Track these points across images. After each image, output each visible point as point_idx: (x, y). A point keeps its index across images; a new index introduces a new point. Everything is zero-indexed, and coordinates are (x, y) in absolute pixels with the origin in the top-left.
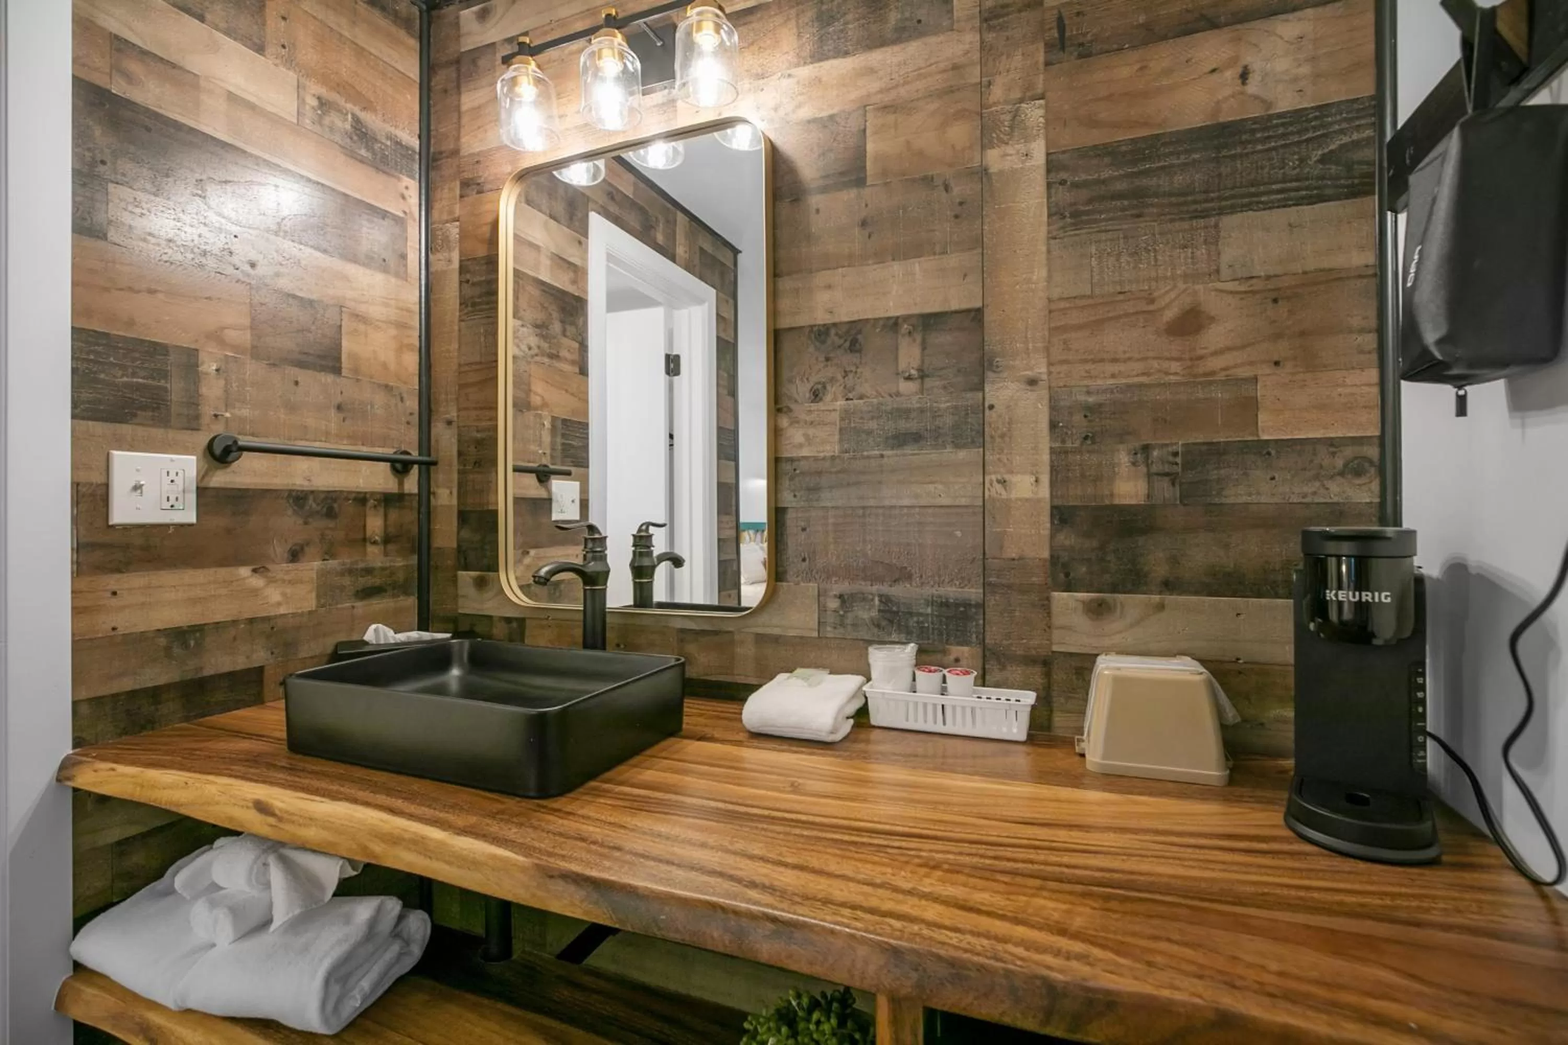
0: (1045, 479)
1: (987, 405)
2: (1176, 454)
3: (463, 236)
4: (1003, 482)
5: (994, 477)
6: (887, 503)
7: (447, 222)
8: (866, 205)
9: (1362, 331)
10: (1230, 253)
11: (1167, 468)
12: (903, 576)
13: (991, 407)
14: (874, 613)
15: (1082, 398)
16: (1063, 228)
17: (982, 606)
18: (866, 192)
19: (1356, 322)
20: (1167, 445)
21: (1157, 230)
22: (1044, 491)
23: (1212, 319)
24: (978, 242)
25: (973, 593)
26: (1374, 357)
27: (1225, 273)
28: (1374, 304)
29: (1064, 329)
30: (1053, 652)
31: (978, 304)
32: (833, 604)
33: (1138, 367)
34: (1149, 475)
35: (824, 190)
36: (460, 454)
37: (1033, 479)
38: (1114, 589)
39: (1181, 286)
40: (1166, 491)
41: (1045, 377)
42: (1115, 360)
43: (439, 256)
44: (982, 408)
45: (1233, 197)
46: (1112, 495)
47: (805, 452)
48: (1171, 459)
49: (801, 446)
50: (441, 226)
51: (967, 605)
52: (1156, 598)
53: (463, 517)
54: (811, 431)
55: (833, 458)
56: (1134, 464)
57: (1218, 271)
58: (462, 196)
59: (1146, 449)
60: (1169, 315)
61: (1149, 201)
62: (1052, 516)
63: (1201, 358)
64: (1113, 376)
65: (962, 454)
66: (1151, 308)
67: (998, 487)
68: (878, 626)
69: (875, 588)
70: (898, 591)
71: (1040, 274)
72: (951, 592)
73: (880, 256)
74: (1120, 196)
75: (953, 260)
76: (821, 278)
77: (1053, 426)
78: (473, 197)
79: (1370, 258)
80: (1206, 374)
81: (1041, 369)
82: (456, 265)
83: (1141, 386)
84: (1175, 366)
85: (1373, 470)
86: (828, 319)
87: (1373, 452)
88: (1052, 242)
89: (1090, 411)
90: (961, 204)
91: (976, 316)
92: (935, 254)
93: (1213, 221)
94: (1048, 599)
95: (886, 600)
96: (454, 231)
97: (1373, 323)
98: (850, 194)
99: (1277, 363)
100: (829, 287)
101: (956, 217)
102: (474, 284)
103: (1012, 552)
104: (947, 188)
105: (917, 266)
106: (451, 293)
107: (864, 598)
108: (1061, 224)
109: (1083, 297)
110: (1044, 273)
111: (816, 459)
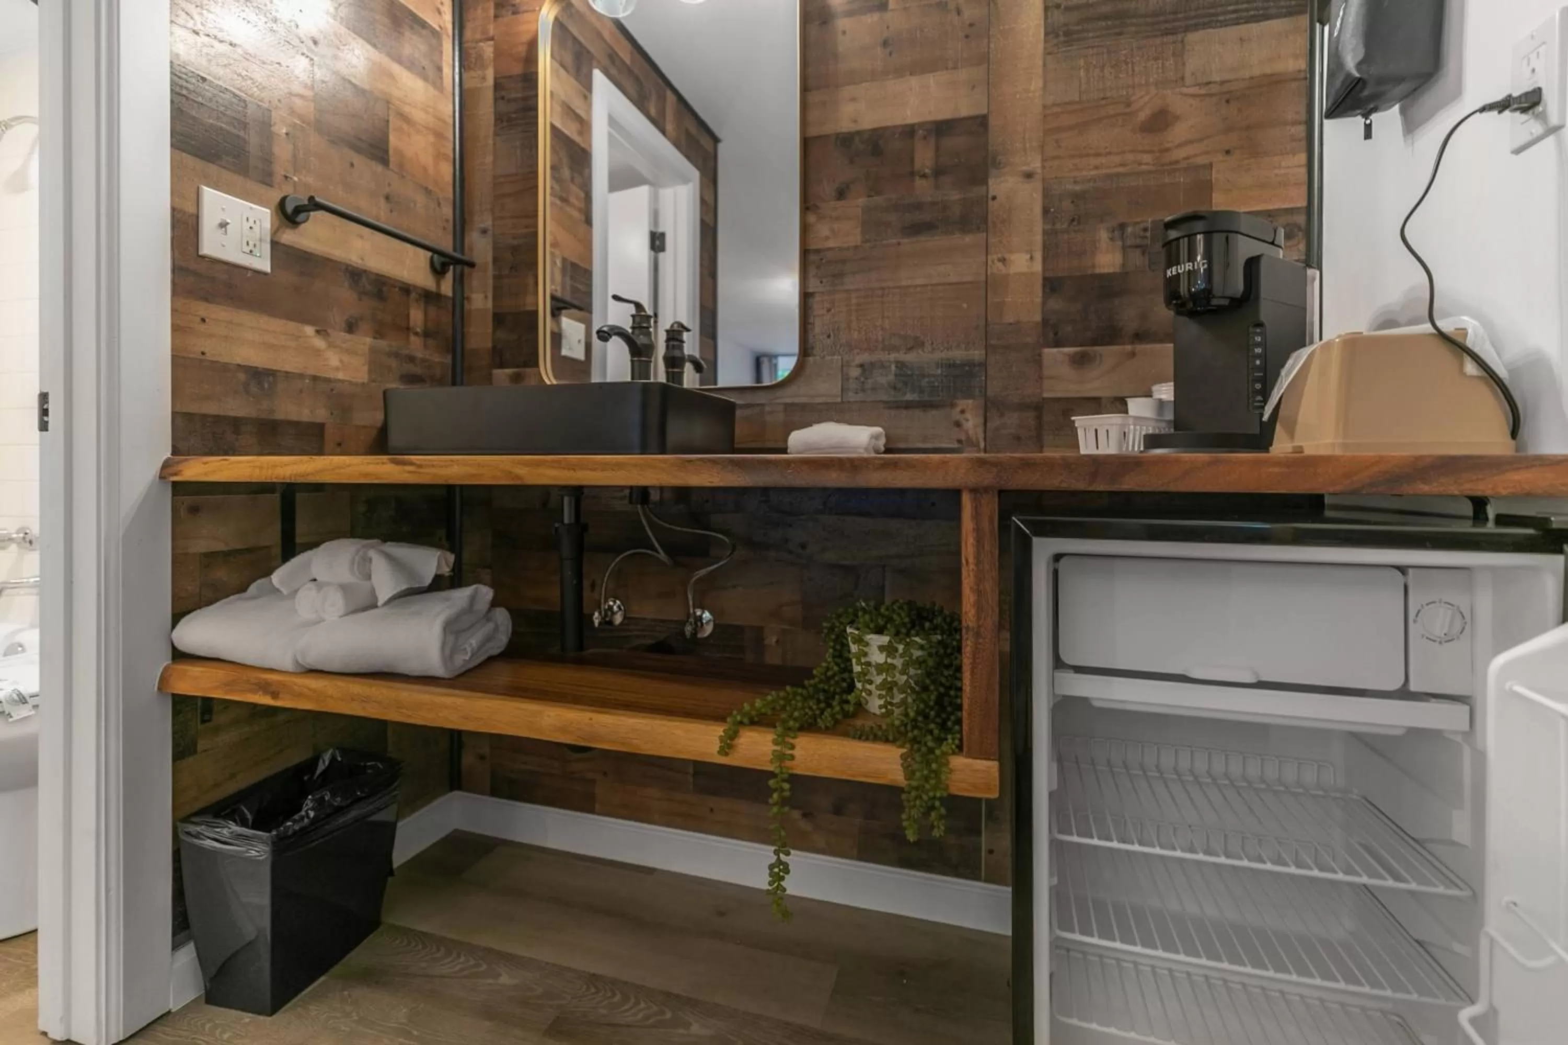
0: (1038, 256)
1: (990, 196)
2: (1145, 230)
3: (498, 53)
4: (1003, 260)
5: (995, 257)
6: (904, 283)
7: (481, 41)
8: (888, 27)
9: (1295, 123)
10: (1192, 64)
11: (1138, 241)
12: (918, 344)
13: (994, 198)
14: (891, 377)
15: (1070, 187)
16: (1056, 45)
17: (984, 365)
18: (888, 16)
19: (1290, 116)
20: (1138, 223)
21: (1134, 45)
22: (1038, 267)
23: (1177, 118)
24: (984, 59)
25: (977, 354)
26: (1304, 144)
27: (1189, 80)
28: (1304, 101)
29: (1059, 130)
30: (1044, 399)
31: (985, 112)
32: (855, 372)
33: (1117, 159)
34: (1124, 248)
35: (850, 14)
36: (495, 260)
37: (1028, 256)
38: (1095, 343)
39: (1153, 90)
40: (1137, 259)
41: (1039, 171)
42: (1098, 155)
43: (472, 73)
44: (984, 201)
45: (1196, 17)
46: (1094, 266)
47: (831, 244)
48: (1142, 233)
49: (827, 238)
50: (474, 45)
51: (971, 364)
52: (1129, 348)
53: (499, 319)
54: (836, 226)
55: (856, 247)
56: (1112, 239)
57: (1183, 78)
58: (496, 17)
59: (1122, 227)
60: (1142, 116)
61: (1129, 21)
62: (1044, 286)
63: (1167, 150)
64: (1096, 168)
65: (969, 239)
66: (1128, 110)
67: (1000, 265)
68: (895, 388)
69: (893, 356)
70: (910, 358)
71: (1037, 84)
72: (958, 354)
73: (900, 72)
74: (1105, 17)
75: (963, 74)
76: (848, 91)
77: (1046, 211)
78: (507, 18)
79: (1302, 64)
80: (1171, 163)
81: (1035, 164)
82: (490, 81)
83: (1118, 175)
84: (1147, 158)
85: (1300, 234)
86: (852, 127)
87: (1301, 219)
88: (1049, 57)
89: (1077, 197)
90: (971, 25)
91: (982, 122)
92: (947, 69)
93: (1179, 37)
94: (1040, 355)
95: (901, 365)
96: (488, 50)
97: (1303, 116)
98: (875, 17)
99: (1228, 152)
100: (853, 99)
101: (967, 37)
102: (509, 101)
103: (1009, 318)
104: (959, 12)
105: (931, 80)
106: (486, 109)
107: (883, 366)
108: (1055, 41)
109: (1071, 103)
110: (1040, 84)
111: (841, 249)
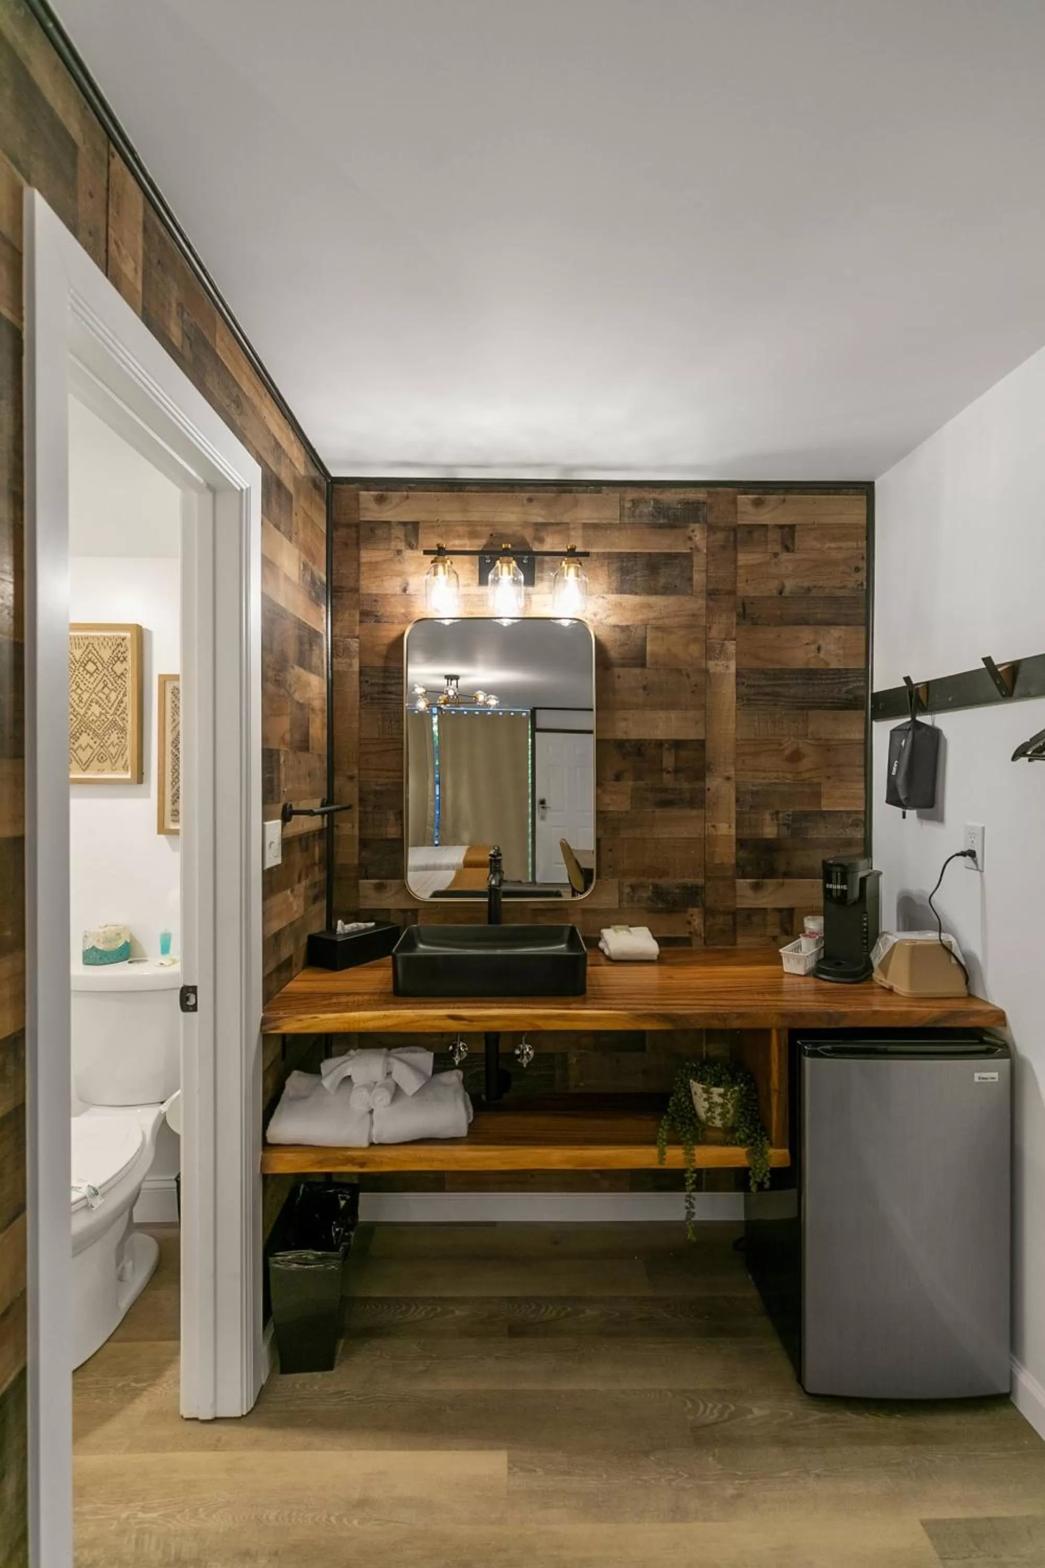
0: (734, 826)
1: (706, 788)
2: (789, 815)
3: (362, 648)
4: (714, 826)
5: (710, 824)
6: (656, 836)
7: (349, 637)
8: (647, 678)
9: (859, 766)
10: (812, 727)
11: (786, 822)
12: (663, 874)
13: (709, 789)
14: (650, 894)
15: (751, 787)
16: (743, 705)
17: (703, 888)
18: (647, 671)
19: (857, 763)
20: (785, 812)
21: (783, 712)
22: (733, 832)
23: (804, 755)
24: (703, 707)
25: (700, 881)
26: (863, 778)
27: (810, 736)
29: (744, 754)
30: (735, 908)
31: (702, 738)
32: (627, 890)
33: (775, 775)
34: (778, 825)
35: (622, 666)
36: (361, 800)
37: (728, 826)
38: (764, 877)
39: (792, 739)
40: (785, 832)
41: (734, 776)
42: (764, 771)
43: (342, 660)
44: (703, 791)
45: (813, 702)
46: (763, 834)
47: (611, 808)
48: (787, 817)
49: (609, 805)
50: (343, 639)
51: (697, 887)
52: (781, 880)
53: (363, 843)
54: (614, 797)
55: (627, 812)
56: (772, 820)
57: (807, 735)
58: (361, 622)
59: (777, 813)
60: (787, 752)
61: (781, 699)
62: (736, 843)
63: (800, 773)
64: (764, 778)
65: (694, 813)
66: (781, 748)
67: (712, 829)
68: (651, 900)
69: (650, 880)
70: (663, 882)
71: (732, 726)
72: (689, 881)
73: (653, 707)
74: (768, 694)
75: (691, 714)
76: (621, 714)
77: (737, 800)
78: (373, 624)
79: (862, 736)
80: (802, 780)
81: (732, 773)
82: (357, 668)
83: (776, 784)
84: (789, 776)
85: (862, 825)
86: (624, 737)
87: (862, 817)
88: (739, 712)
89: (754, 794)
90: (695, 686)
91: (701, 744)
92: (681, 709)
93: (806, 712)
94: (735, 883)
95: (656, 887)
96: (354, 645)
97: (862, 763)
99: (829, 778)
100: (625, 719)
101: (693, 692)
102: (373, 685)
103: (718, 861)
104: (688, 676)
105: (673, 715)
106: (352, 688)
107: (642, 886)
108: (742, 703)
109: (751, 740)
110: (734, 727)
111: (618, 812)
